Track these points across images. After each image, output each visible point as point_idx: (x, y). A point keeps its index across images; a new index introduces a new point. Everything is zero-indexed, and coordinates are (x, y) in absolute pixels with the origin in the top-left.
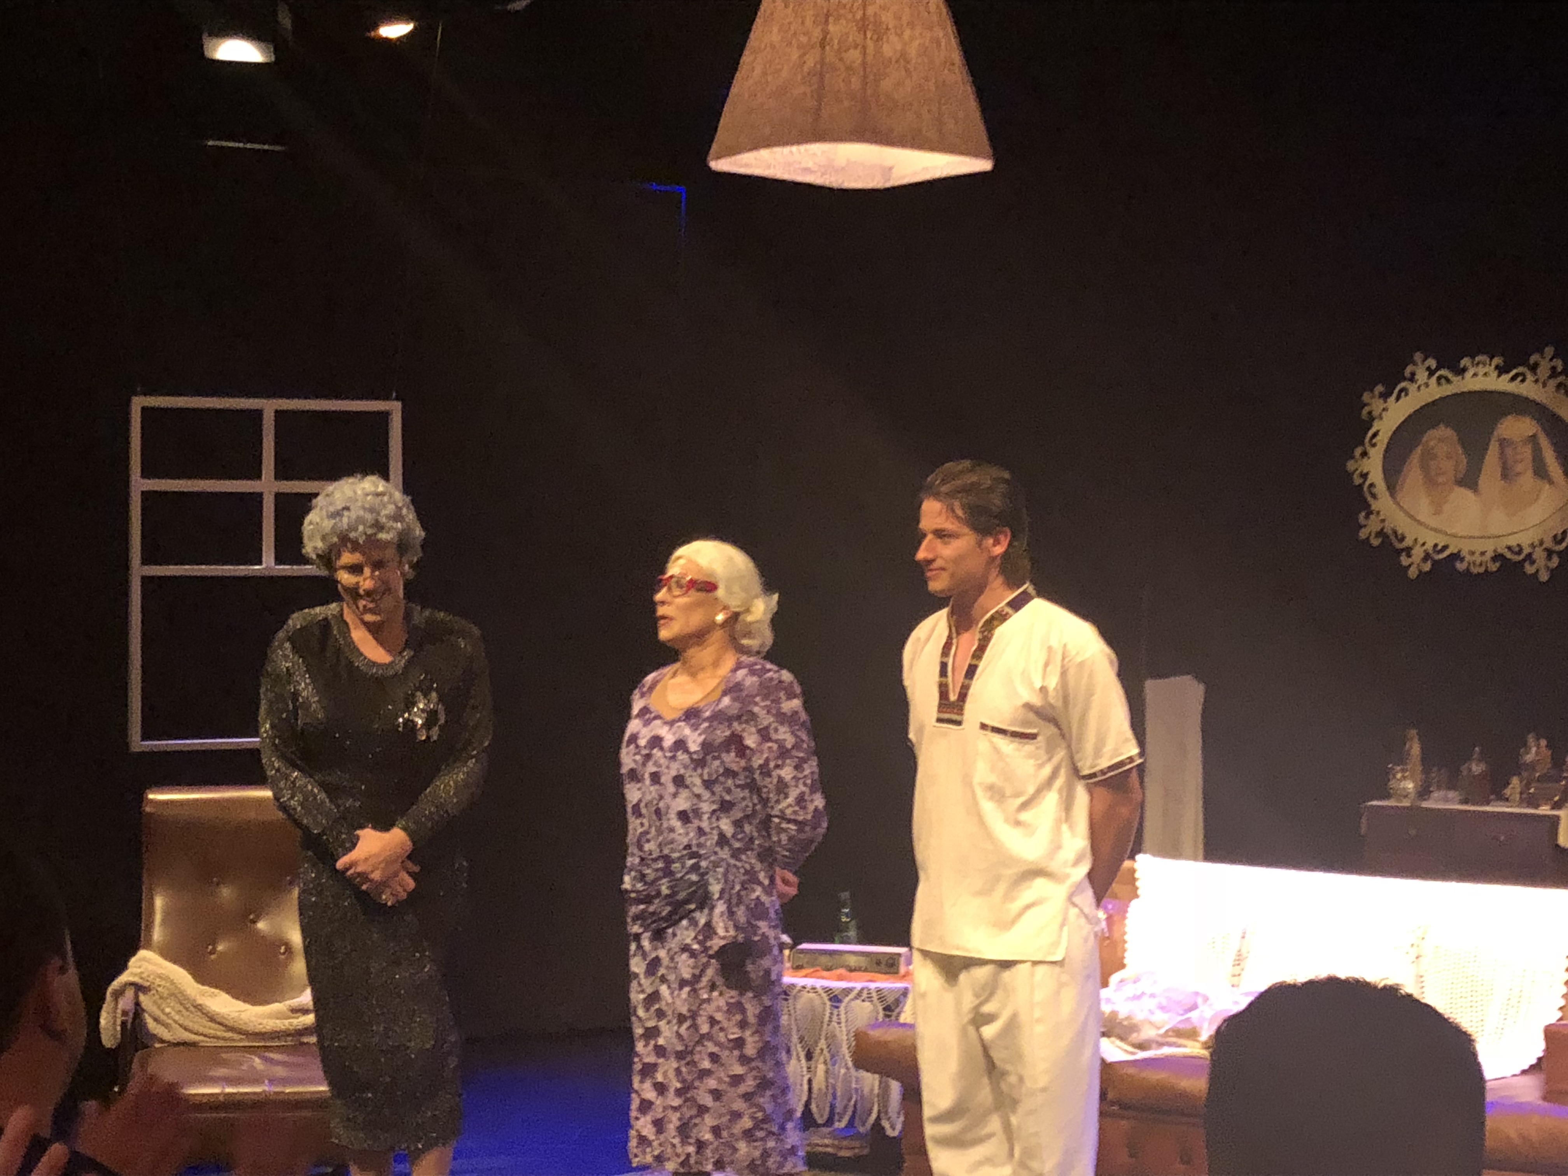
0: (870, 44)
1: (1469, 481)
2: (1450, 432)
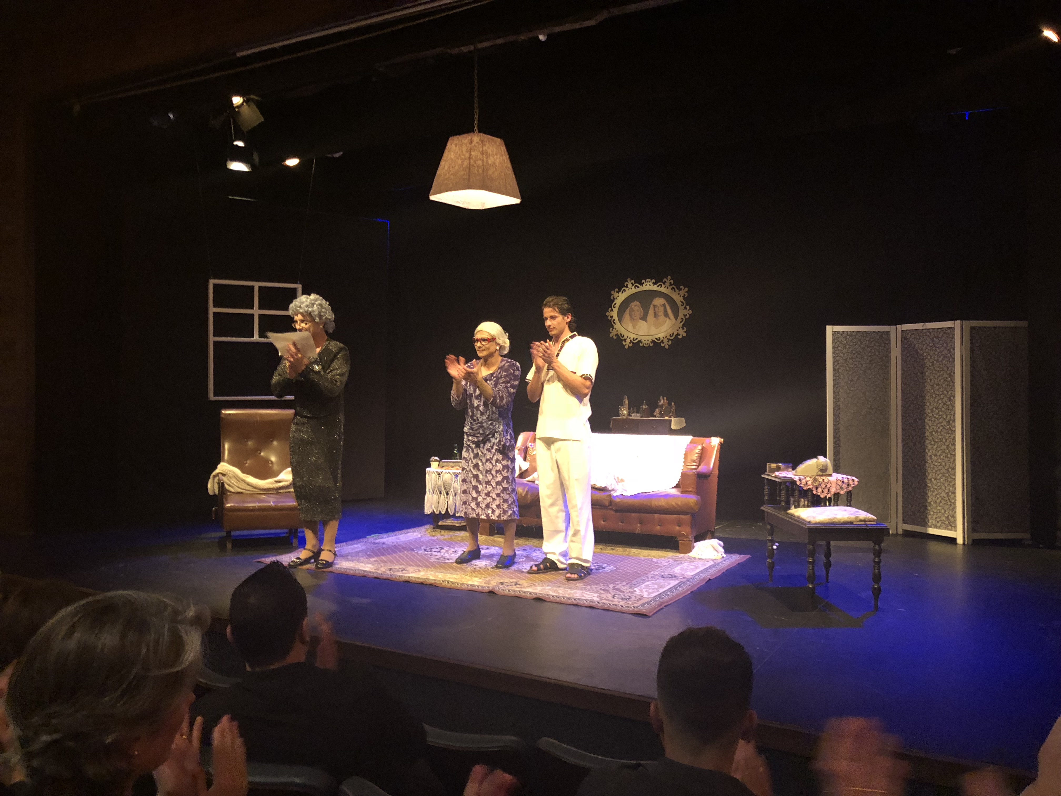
0: (485, 159)
1: (644, 318)
2: (638, 303)
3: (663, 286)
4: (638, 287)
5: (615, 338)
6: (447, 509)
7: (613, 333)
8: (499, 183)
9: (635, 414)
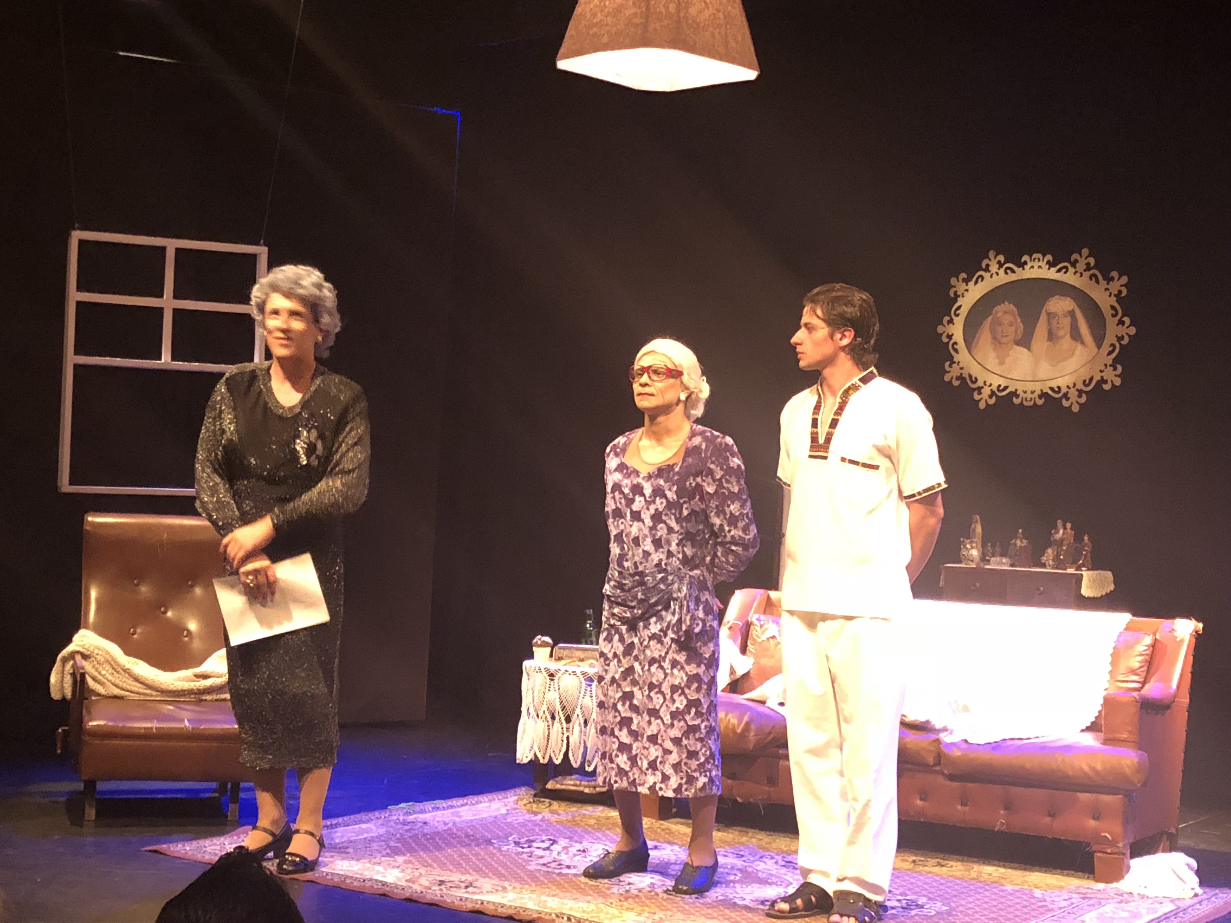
1: (1025, 341)
2: (1012, 307)
3: (1071, 270)
4: (1013, 271)
5: (956, 383)
6: (566, 754)
7: (952, 374)
8: (713, 36)
9: (998, 559)
